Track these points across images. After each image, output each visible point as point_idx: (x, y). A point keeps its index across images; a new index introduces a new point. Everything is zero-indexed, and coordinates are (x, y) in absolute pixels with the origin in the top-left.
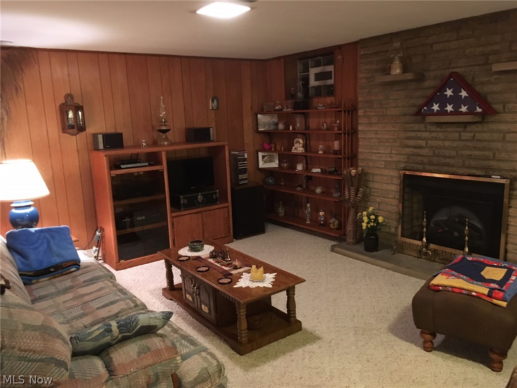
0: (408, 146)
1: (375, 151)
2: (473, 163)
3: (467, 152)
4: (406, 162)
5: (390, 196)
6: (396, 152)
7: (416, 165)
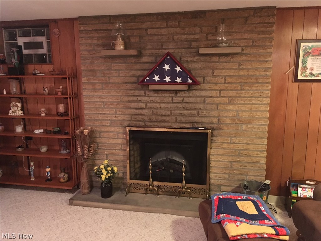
0: (130, 108)
1: (101, 113)
2: (183, 119)
3: (179, 112)
4: (130, 120)
5: (117, 148)
6: (120, 113)
7: (137, 122)
